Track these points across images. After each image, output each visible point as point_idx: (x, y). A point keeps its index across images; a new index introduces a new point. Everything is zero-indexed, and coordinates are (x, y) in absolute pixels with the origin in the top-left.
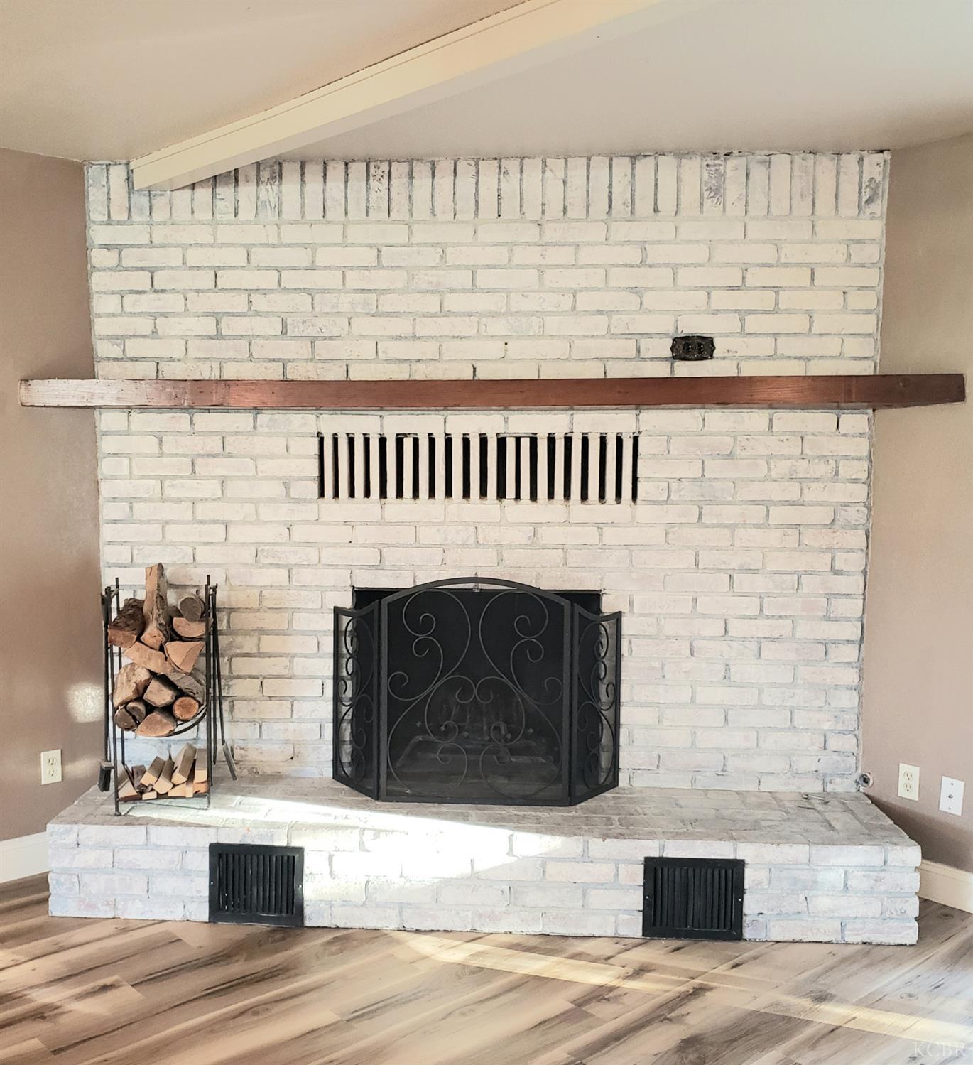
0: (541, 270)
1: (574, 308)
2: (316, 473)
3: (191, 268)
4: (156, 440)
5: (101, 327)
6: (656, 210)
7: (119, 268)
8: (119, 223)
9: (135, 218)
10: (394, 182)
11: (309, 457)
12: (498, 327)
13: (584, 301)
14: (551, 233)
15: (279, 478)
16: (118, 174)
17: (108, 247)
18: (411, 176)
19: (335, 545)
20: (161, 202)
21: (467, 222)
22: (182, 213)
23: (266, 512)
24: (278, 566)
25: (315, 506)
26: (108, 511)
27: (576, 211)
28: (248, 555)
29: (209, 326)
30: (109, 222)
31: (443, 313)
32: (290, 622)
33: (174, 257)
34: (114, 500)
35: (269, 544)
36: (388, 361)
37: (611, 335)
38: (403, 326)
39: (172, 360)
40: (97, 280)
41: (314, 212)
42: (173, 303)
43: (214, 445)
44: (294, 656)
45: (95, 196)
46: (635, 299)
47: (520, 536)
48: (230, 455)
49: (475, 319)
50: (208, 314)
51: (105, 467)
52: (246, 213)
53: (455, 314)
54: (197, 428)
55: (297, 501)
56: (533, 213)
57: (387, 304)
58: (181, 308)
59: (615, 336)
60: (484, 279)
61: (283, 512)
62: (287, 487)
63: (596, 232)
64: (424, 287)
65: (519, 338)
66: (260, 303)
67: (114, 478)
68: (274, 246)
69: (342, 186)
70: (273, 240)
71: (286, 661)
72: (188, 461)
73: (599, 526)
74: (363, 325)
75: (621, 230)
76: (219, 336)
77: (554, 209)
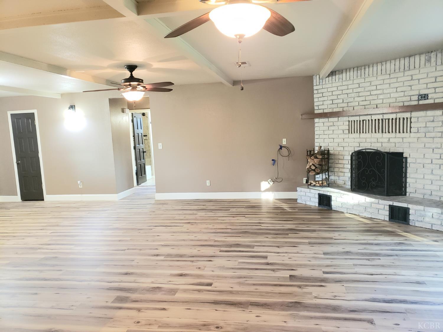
0: (390, 84)
1: (396, 91)
2: (348, 128)
3: (329, 92)
4: (323, 124)
5: (315, 104)
6: (415, 68)
7: (318, 93)
8: (318, 85)
9: (320, 84)
10: (362, 70)
11: (347, 125)
12: (381, 97)
13: (399, 90)
14: (392, 76)
15: (342, 130)
16: (318, 76)
17: (316, 90)
18: (365, 69)
19: (351, 143)
20: (324, 80)
21: (375, 76)
22: (327, 82)
23: (340, 136)
24: (342, 147)
25: (348, 135)
26: (316, 137)
27: (397, 71)
28: (337, 145)
29: (331, 102)
30: (317, 85)
31: (371, 95)
32: (344, 157)
33: (325, 90)
34: (317, 135)
35: (340, 142)
36: (361, 106)
37: (404, 96)
38: (363, 98)
39: (325, 109)
40: (315, 96)
41: (348, 79)
42: (325, 98)
43: (332, 124)
44: (345, 164)
45: (315, 81)
46: (410, 88)
47: (386, 140)
48: (334, 126)
49: (377, 96)
50: (331, 100)
51: (316, 129)
52: (337, 80)
53: (373, 95)
54: (329, 121)
55: (345, 134)
56: (388, 72)
57: (361, 94)
58: (327, 99)
59: (406, 96)
60: (378, 87)
61: (342, 136)
62: (343, 131)
63: (401, 74)
64: (367, 90)
65: (386, 99)
66: (339, 97)
67: (317, 131)
68: (341, 86)
69: (353, 73)
70: (341, 85)
71: (343, 165)
72: (328, 127)
73: (403, 138)
74: (356, 99)
75: (407, 73)
76: (333, 104)
77: (393, 71)
